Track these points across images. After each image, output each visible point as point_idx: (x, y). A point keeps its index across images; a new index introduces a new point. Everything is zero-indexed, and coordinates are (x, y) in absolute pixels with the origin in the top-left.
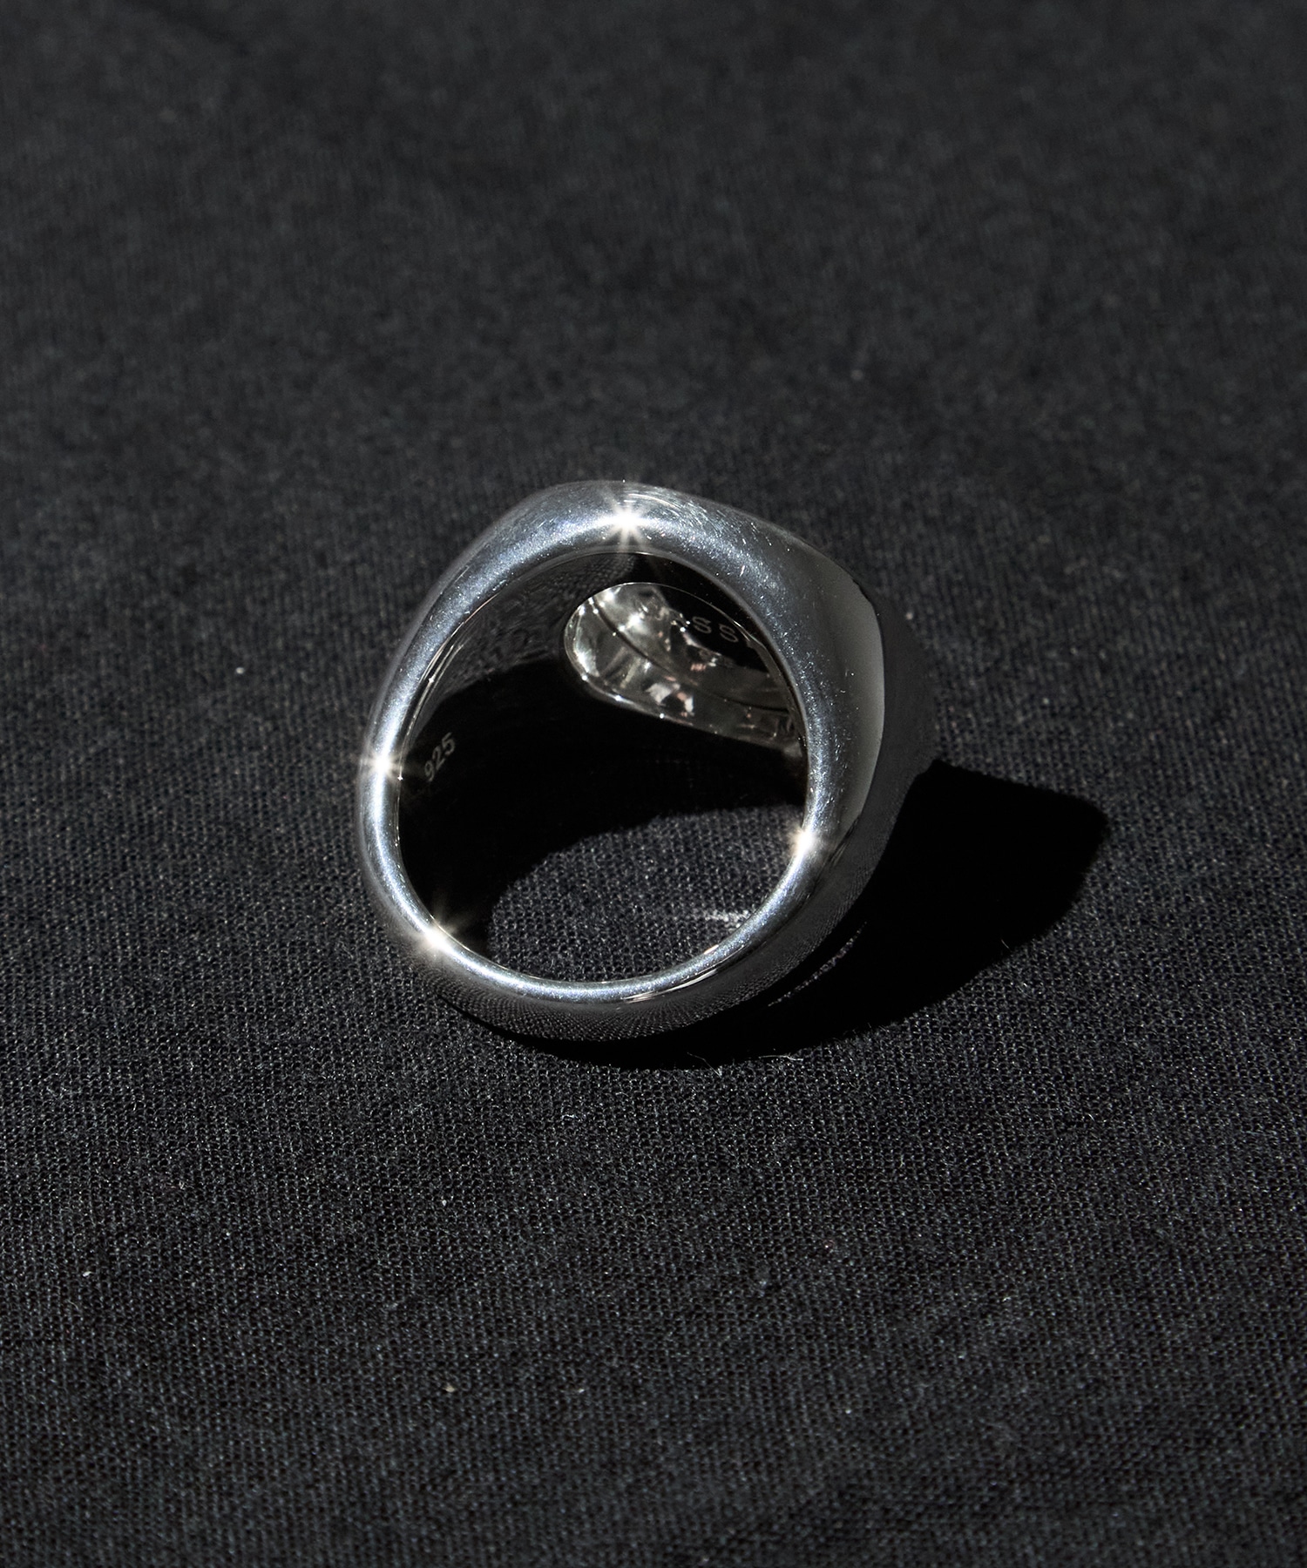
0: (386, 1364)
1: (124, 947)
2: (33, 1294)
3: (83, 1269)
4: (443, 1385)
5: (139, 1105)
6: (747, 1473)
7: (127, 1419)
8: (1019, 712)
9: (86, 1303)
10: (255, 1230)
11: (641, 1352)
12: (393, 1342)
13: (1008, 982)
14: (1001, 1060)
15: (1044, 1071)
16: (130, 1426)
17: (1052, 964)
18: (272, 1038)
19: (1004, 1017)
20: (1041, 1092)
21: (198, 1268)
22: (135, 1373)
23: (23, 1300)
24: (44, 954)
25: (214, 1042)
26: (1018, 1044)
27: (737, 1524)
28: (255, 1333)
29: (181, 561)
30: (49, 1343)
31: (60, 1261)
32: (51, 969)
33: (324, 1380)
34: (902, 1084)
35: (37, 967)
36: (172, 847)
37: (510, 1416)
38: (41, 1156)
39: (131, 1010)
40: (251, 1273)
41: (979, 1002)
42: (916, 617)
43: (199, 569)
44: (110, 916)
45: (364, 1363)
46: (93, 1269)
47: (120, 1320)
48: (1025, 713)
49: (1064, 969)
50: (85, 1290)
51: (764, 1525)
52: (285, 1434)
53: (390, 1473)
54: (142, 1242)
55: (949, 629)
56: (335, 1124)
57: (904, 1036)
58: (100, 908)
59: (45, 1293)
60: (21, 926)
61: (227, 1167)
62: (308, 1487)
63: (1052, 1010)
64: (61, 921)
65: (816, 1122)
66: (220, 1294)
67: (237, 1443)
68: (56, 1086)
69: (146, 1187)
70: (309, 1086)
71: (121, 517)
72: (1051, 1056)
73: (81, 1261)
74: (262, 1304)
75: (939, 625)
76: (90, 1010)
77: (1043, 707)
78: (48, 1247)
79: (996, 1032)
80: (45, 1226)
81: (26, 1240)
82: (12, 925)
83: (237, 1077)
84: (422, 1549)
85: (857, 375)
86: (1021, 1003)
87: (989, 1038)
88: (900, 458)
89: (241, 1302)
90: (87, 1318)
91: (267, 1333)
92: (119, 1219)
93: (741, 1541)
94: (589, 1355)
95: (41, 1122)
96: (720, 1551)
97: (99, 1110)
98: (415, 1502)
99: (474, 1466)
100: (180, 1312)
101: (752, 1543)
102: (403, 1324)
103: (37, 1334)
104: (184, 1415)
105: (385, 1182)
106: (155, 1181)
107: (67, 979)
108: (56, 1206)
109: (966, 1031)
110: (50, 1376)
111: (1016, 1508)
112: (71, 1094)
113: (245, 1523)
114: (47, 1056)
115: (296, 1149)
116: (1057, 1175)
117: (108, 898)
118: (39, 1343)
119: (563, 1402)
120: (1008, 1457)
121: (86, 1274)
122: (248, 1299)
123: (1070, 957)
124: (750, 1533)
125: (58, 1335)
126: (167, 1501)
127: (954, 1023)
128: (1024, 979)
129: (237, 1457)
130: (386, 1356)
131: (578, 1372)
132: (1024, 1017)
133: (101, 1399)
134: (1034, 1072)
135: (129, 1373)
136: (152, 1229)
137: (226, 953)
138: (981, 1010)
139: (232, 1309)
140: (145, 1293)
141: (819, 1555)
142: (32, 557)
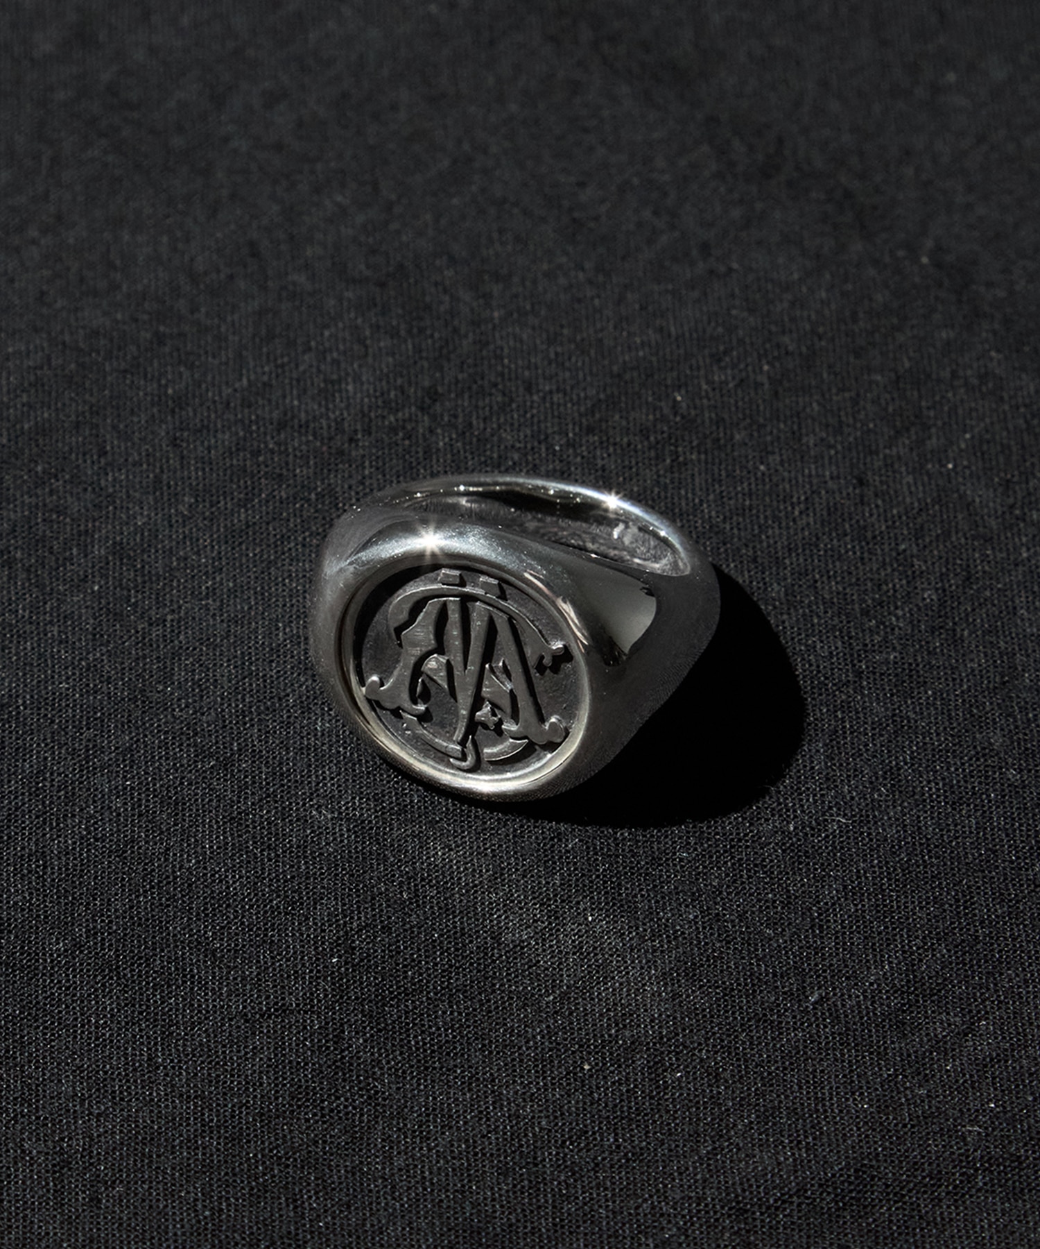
0: (542, 1043)
2: (296, 972)
3: (332, 956)
4: (582, 1063)
5: (378, 828)
6: (791, 1148)
7: (358, 1077)
8: (1024, 549)
9: (334, 984)
10: (455, 933)
11: (722, 1047)
12: (548, 1027)
13: (1001, 768)
14: (992, 830)
15: (1022, 842)
16: (360, 1082)
19: (996, 796)
20: (1018, 858)
21: (413, 960)
22: (365, 1041)
23: (289, 976)
24: (315, 698)
26: (1006, 818)
27: (782, 1188)
28: (452, 1013)
29: (426, 382)
30: (306, 1012)
31: (316, 948)
32: (318, 711)
33: (498, 1053)
34: (921, 844)
35: (309, 710)
37: (628, 1091)
38: (306, 863)
40: (451, 966)
41: (980, 783)
42: (955, 466)
43: (440, 390)
45: (527, 1042)
46: (340, 957)
47: (357, 998)
48: (1028, 549)
50: (333, 973)
51: (801, 1190)
52: (468, 1095)
53: (541, 1129)
54: (375, 937)
55: (978, 478)
56: (516, 853)
57: (925, 806)
59: (305, 973)
60: (299, 674)
61: (438, 882)
62: (483, 1136)
66: (428, 982)
67: (435, 1099)
68: (318, 808)
69: (380, 894)
72: (1028, 830)
73: (331, 950)
74: (457, 991)
75: (971, 475)
76: (345, 748)
78: (308, 936)
79: (990, 808)
80: (307, 919)
81: (293, 929)
82: (292, 673)
84: (560, 1190)
86: (1009, 785)
87: (985, 812)
88: (952, 334)
89: (443, 989)
90: (333, 996)
91: (460, 1014)
92: (359, 918)
93: (784, 1202)
94: (685, 1047)
95: (307, 836)
96: (768, 1208)
97: (348, 830)
98: (558, 1154)
99: (600, 1128)
100: (400, 994)
101: (792, 1203)
102: (556, 1012)
103: (298, 1005)
104: (398, 1075)
105: (549, 900)
106: (386, 890)
107: (330, 721)
108: (315, 903)
109: (969, 805)
110: (306, 1039)
111: (979, 1190)
112: (329, 816)
113: (438, 1162)
114: (313, 784)
115: (487, 870)
116: (1025, 926)
118: (299, 1013)
119: (665, 1082)
120: (975, 1150)
121: (334, 960)
122: (447, 987)
124: (791, 1196)
125: (312, 1007)
126: (383, 1140)
129: (434, 1110)
130: (543, 1037)
131: (677, 1059)
133: (341, 1059)
135: (361, 1041)
136: (383, 927)
138: (980, 788)
139: (436, 994)
140: (375, 978)
141: (838, 1216)
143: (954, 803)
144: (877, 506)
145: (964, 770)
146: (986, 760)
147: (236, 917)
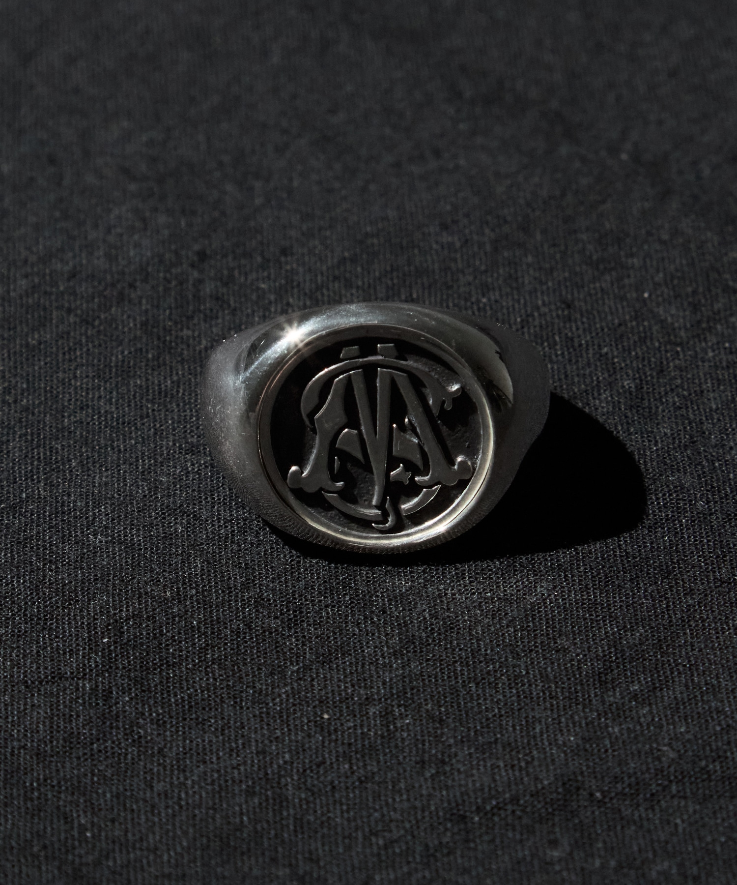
0: (287, 700)
1: (143, 461)
2: (71, 650)
3: (103, 638)
4: (322, 714)
5: (146, 549)
6: (506, 771)
7: (123, 726)
8: (710, 350)
9: (103, 657)
10: (212, 621)
11: (446, 702)
12: (293, 688)
13: (691, 501)
14: (683, 545)
15: (710, 553)
16: (125, 729)
17: (719, 492)
18: (231, 515)
19: (687, 521)
20: (707, 564)
21: (175, 641)
22: (131, 699)
23: (65, 653)
24: (94, 463)
25: (195, 516)
26: (695, 537)
27: (497, 798)
28: (208, 679)
29: (197, 247)
30: (79, 679)
31: (89, 632)
32: (97, 471)
33: (248, 708)
34: (621, 556)
35: (89, 469)
36: (178, 405)
37: (362, 733)
38: (82, 572)
39: (145, 496)
40: (208, 645)
41: (672, 512)
42: (650, 295)
43: (208, 252)
44: (136, 443)
45: (274, 700)
46: (110, 638)
47: (124, 668)
48: (713, 351)
49: (727, 495)
50: (104, 649)
51: (515, 800)
52: (221, 738)
53: (285, 762)
54: (141, 624)
55: (670, 303)
56: (266, 566)
58: (131, 438)
59: (79, 650)
61: (198, 585)
62: (233, 768)
63: (717, 518)
64: (106, 445)
65: (566, 576)
66: (187, 657)
67: (191, 741)
68: (95, 535)
69: (146, 593)
70: (252, 544)
71: (162, 219)
72: (715, 544)
73: (103, 633)
74: (213, 663)
75: (664, 300)
76: (120, 495)
77: (725, 348)
78: (83, 623)
79: (681, 530)
80: (81, 611)
81: (69, 619)
83: (207, 537)
84: (301, 806)
85: (624, 157)
86: (698, 513)
87: (677, 533)
88: (647, 205)
89: (200, 661)
90: (103, 666)
91: (215, 679)
92: (128, 610)
93: (499, 809)
94: (414, 702)
95: (84, 554)
96: (486, 814)
97: (120, 550)
98: (299, 779)
99: (338, 760)
100: (162, 665)
101: (506, 810)
102: (300, 679)
103: (72, 673)
104: (160, 724)
105: (295, 599)
106: (152, 590)
107: (107, 477)
108: (89, 600)
109: (663, 528)
110: (78, 698)
111: (673, 797)
112: (104, 540)
113: (193, 787)
114: (91, 518)
115: (241, 578)
116: (713, 611)
117: (136, 433)
118: (73, 679)
119: (395, 727)
120: (669, 767)
121: (105, 640)
122: (205, 660)
123: (731, 489)
124: (506, 804)
125: (85, 675)
126: (145, 773)
127: (656, 523)
128: (701, 500)
129: (191, 749)
130: (288, 696)
131: (406, 711)
132: (700, 521)
133: (109, 713)
134: (703, 553)
135: (127, 699)
136: (148, 617)
137: (206, 467)
138: (673, 516)
139: (194, 666)
140: (140, 653)
141: (548, 819)
142: (104, 241)
143: (650, 527)
144: (583, 323)
145: (659, 503)
146: (677, 495)
147: (19, 611)
